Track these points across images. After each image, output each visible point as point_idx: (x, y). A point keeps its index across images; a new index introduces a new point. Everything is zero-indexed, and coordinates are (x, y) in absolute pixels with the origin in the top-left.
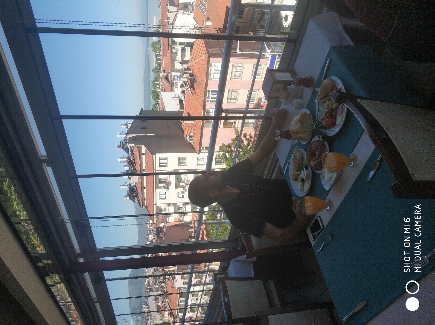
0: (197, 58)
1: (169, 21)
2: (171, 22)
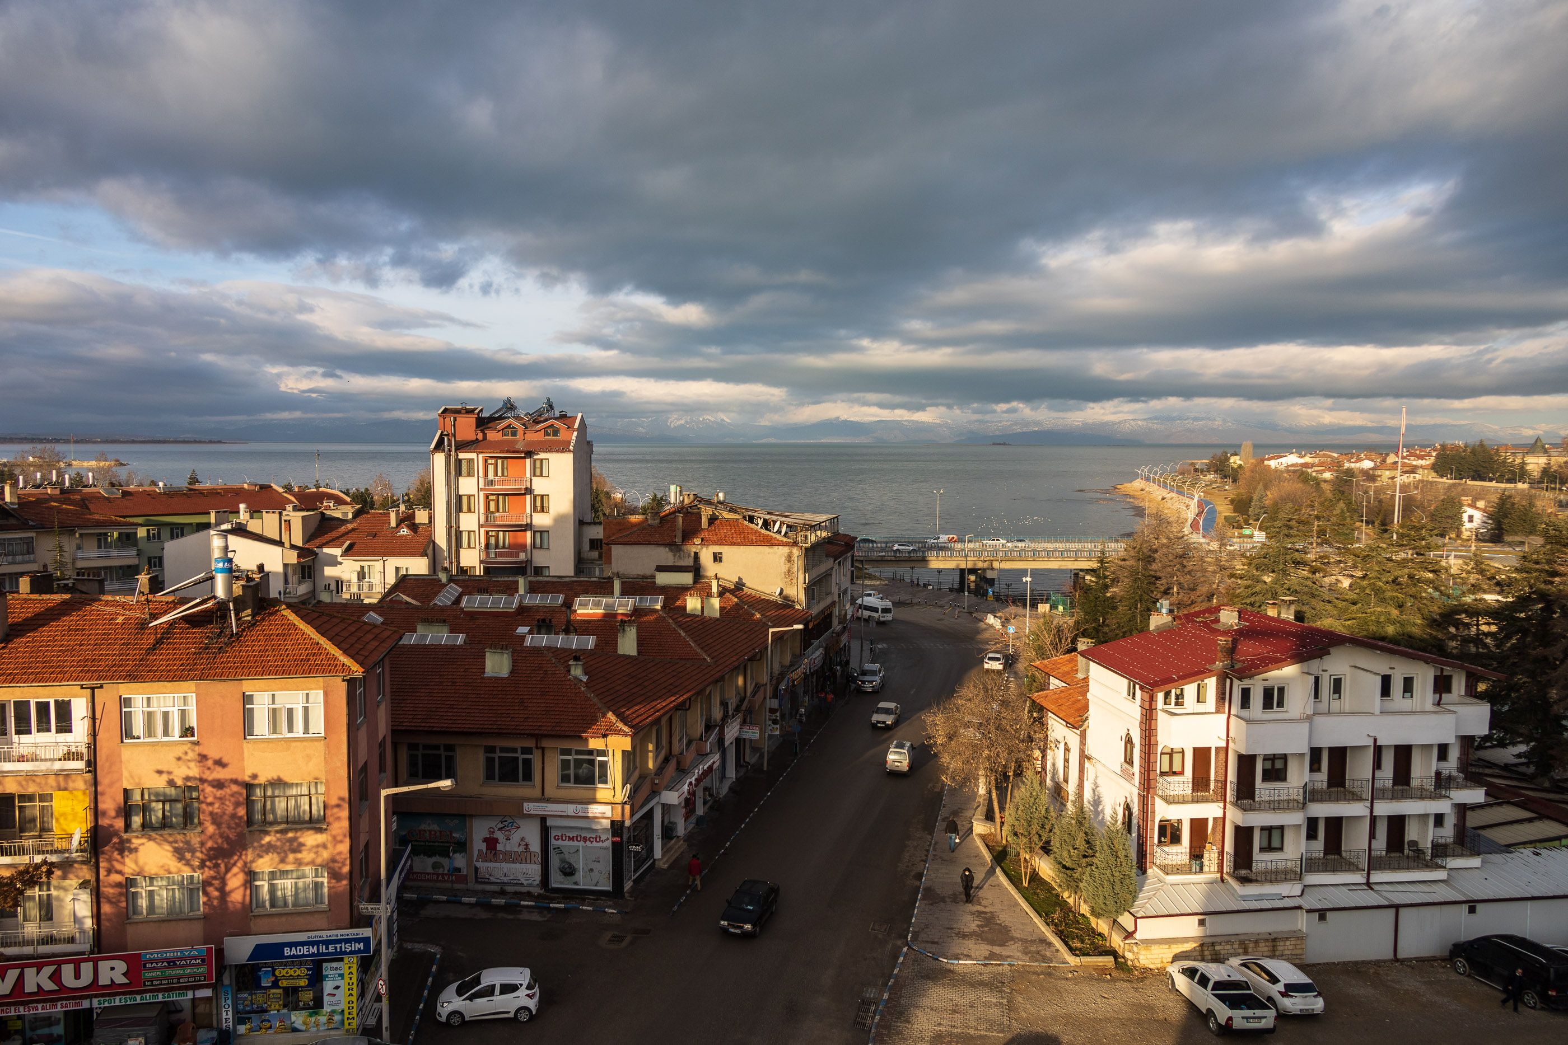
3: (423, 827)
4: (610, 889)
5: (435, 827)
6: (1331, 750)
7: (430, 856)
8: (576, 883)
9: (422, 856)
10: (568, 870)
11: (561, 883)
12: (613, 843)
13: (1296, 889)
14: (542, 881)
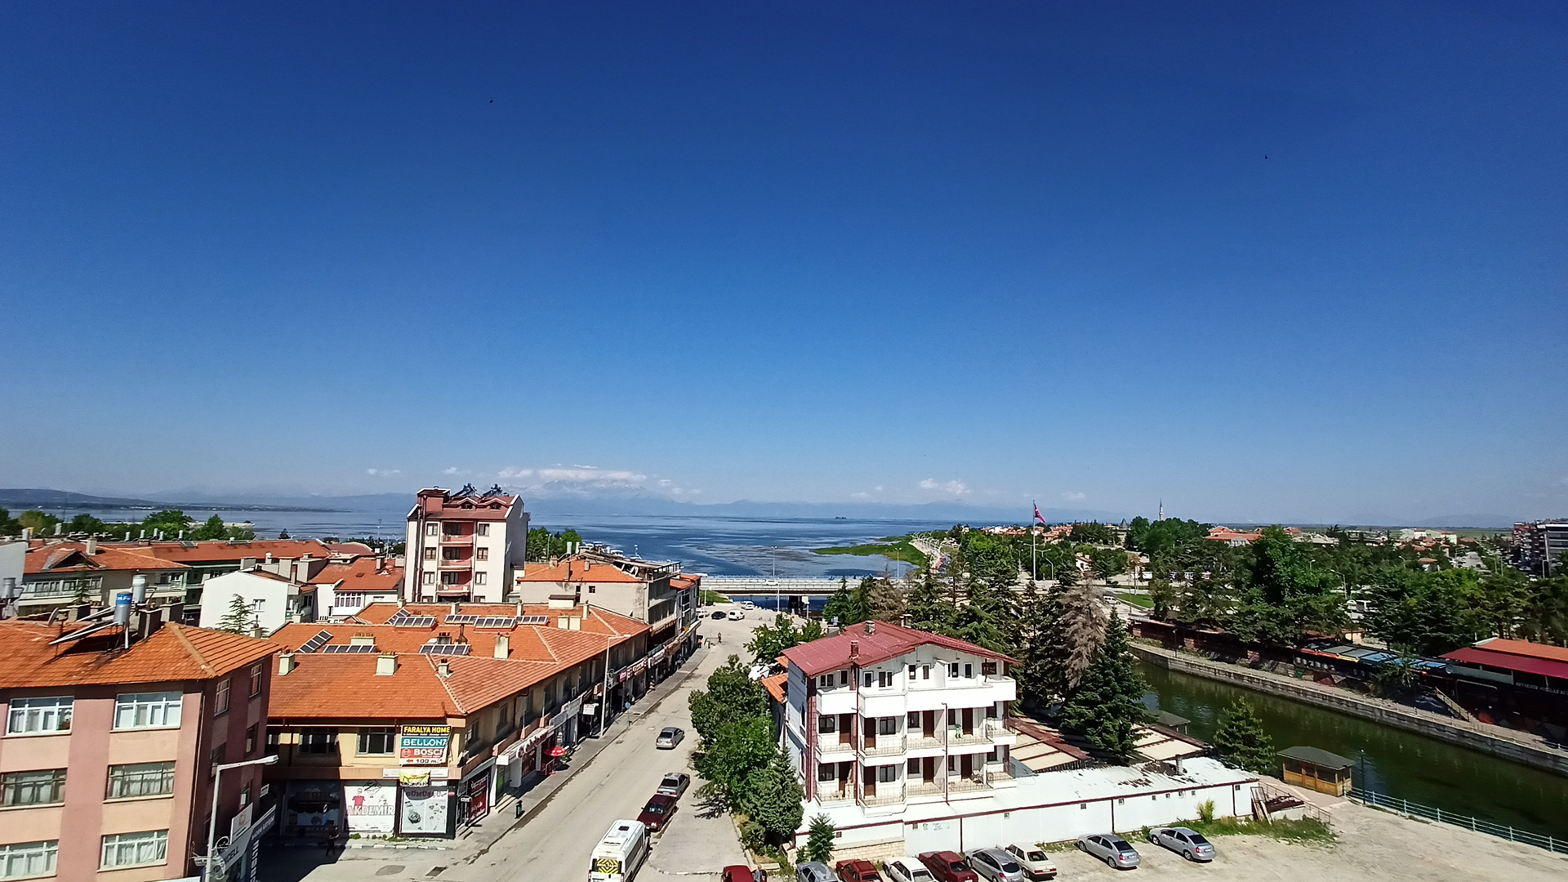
0: (198, 647)
1: (268, 561)
2: (264, 567)
3: (307, 790)
4: (445, 832)
5: (318, 790)
6: (925, 712)
7: (311, 812)
8: (420, 828)
9: (305, 813)
10: (415, 819)
11: (410, 829)
12: (449, 797)
13: (901, 808)
14: (394, 828)
